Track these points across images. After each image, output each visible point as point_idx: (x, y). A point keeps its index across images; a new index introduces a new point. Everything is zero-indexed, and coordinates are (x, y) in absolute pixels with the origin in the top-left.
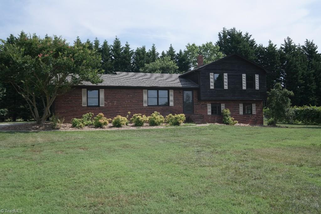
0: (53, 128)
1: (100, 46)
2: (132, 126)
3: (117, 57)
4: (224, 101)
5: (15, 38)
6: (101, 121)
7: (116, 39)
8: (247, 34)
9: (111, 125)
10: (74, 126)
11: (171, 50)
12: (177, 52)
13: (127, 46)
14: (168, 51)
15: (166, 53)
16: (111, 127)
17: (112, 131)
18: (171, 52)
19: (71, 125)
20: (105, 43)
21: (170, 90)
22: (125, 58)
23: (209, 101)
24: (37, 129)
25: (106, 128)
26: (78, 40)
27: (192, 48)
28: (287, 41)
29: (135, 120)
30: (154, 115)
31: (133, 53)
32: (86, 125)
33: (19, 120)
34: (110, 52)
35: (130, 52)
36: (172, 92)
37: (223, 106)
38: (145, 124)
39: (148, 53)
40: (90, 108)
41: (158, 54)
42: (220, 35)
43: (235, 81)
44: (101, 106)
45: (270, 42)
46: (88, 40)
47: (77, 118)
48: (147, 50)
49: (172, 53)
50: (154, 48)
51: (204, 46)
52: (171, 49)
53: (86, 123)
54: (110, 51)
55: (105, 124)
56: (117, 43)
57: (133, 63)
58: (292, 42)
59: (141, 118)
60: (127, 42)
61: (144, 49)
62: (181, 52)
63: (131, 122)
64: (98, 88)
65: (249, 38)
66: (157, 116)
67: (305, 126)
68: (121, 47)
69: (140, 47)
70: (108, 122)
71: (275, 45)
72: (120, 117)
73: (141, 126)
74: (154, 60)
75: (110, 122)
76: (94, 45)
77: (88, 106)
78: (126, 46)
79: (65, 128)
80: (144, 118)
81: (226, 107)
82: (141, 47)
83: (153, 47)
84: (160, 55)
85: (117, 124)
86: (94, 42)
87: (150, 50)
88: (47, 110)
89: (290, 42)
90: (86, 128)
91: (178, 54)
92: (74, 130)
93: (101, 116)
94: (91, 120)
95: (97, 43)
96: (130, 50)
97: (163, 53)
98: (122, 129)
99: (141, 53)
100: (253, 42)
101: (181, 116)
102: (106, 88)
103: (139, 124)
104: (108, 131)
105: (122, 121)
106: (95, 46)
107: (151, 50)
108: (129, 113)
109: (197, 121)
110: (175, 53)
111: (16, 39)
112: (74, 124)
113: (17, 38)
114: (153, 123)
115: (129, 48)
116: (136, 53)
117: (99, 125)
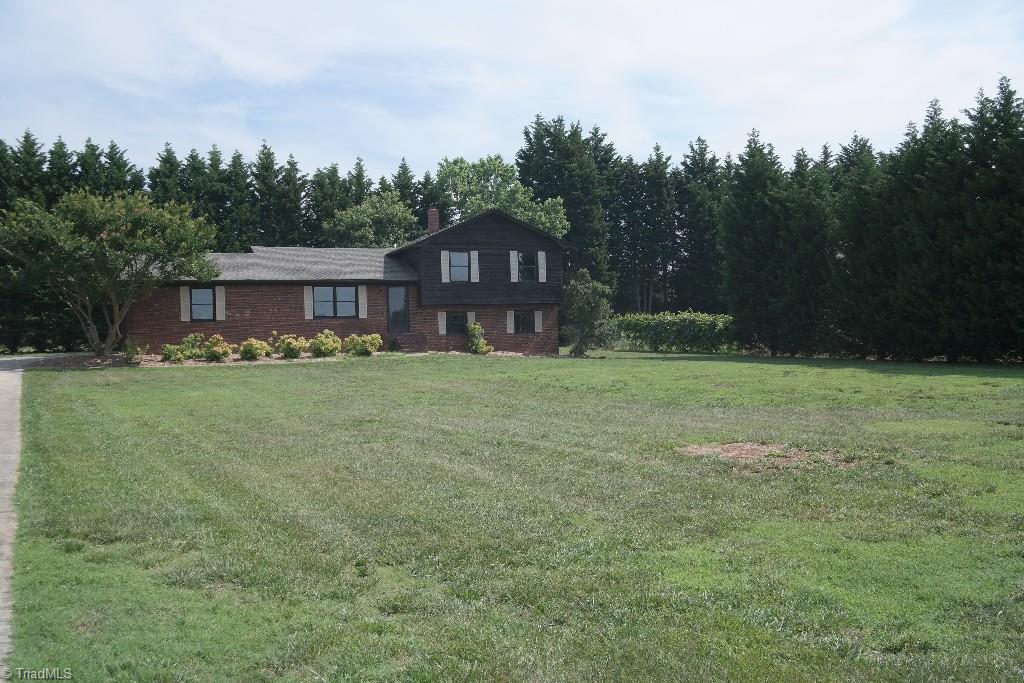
0: (128, 363)
1: (223, 166)
2: (279, 358)
3: (267, 194)
4: (474, 307)
5: (11, 148)
6: (219, 349)
7: (265, 147)
8: (596, 130)
9: (237, 356)
10: (166, 358)
11: (404, 172)
12: (418, 177)
13: (292, 164)
14: (396, 173)
15: (390, 180)
16: (235, 360)
17: (237, 367)
18: (404, 177)
19: (160, 358)
20: (237, 159)
21: (359, 287)
22: (285, 195)
23: (442, 307)
24: (98, 364)
25: (228, 362)
26: (169, 151)
27: (453, 170)
28: (696, 147)
29: (283, 346)
30: (321, 337)
31: (305, 182)
32: (189, 358)
33: (25, 350)
34: (249, 180)
35: (300, 179)
36: (363, 292)
37: (471, 316)
38: (303, 354)
39: (344, 181)
40: (196, 324)
41: (370, 184)
42: (527, 133)
43: (494, 267)
44: (218, 319)
45: (657, 149)
46: (193, 151)
47: (171, 344)
48: (343, 174)
49: (406, 181)
50: (361, 168)
51: (483, 164)
52: (404, 168)
53: (188, 354)
54: (248, 176)
55: (225, 354)
56: (267, 158)
57: (308, 208)
58: (708, 150)
59: (294, 343)
60: (291, 156)
61: (334, 171)
62: (427, 178)
63: (276, 352)
64: (212, 285)
65: (601, 140)
66: (328, 339)
67: (654, 355)
68: (277, 167)
69: (324, 165)
70: (230, 351)
71: (669, 159)
72: (253, 341)
73: (296, 357)
74: (359, 201)
75: (235, 351)
76: (209, 162)
77: (192, 320)
78: (288, 167)
79: (150, 362)
80: (302, 343)
81: (478, 318)
82: (329, 166)
83: (358, 164)
84: (375, 187)
85: (249, 355)
86: (207, 156)
87: (350, 173)
88: (115, 330)
89: (703, 152)
90: (190, 361)
91: (420, 183)
92: (167, 365)
93: (218, 340)
94: (199, 347)
95: (215, 157)
96: (298, 176)
97: (383, 181)
98: (258, 363)
99: (327, 181)
100: (609, 150)
101: (373, 339)
102: (228, 284)
103: (291, 353)
104: (229, 367)
105: (257, 349)
106: (211, 165)
107: (354, 172)
108: (275, 333)
109: (406, 347)
110: (413, 181)
111: (13, 151)
112: (165, 355)
113: (16, 150)
114: (318, 352)
115: (297, 170)
116: (313, 182)
117: (215, 357)
